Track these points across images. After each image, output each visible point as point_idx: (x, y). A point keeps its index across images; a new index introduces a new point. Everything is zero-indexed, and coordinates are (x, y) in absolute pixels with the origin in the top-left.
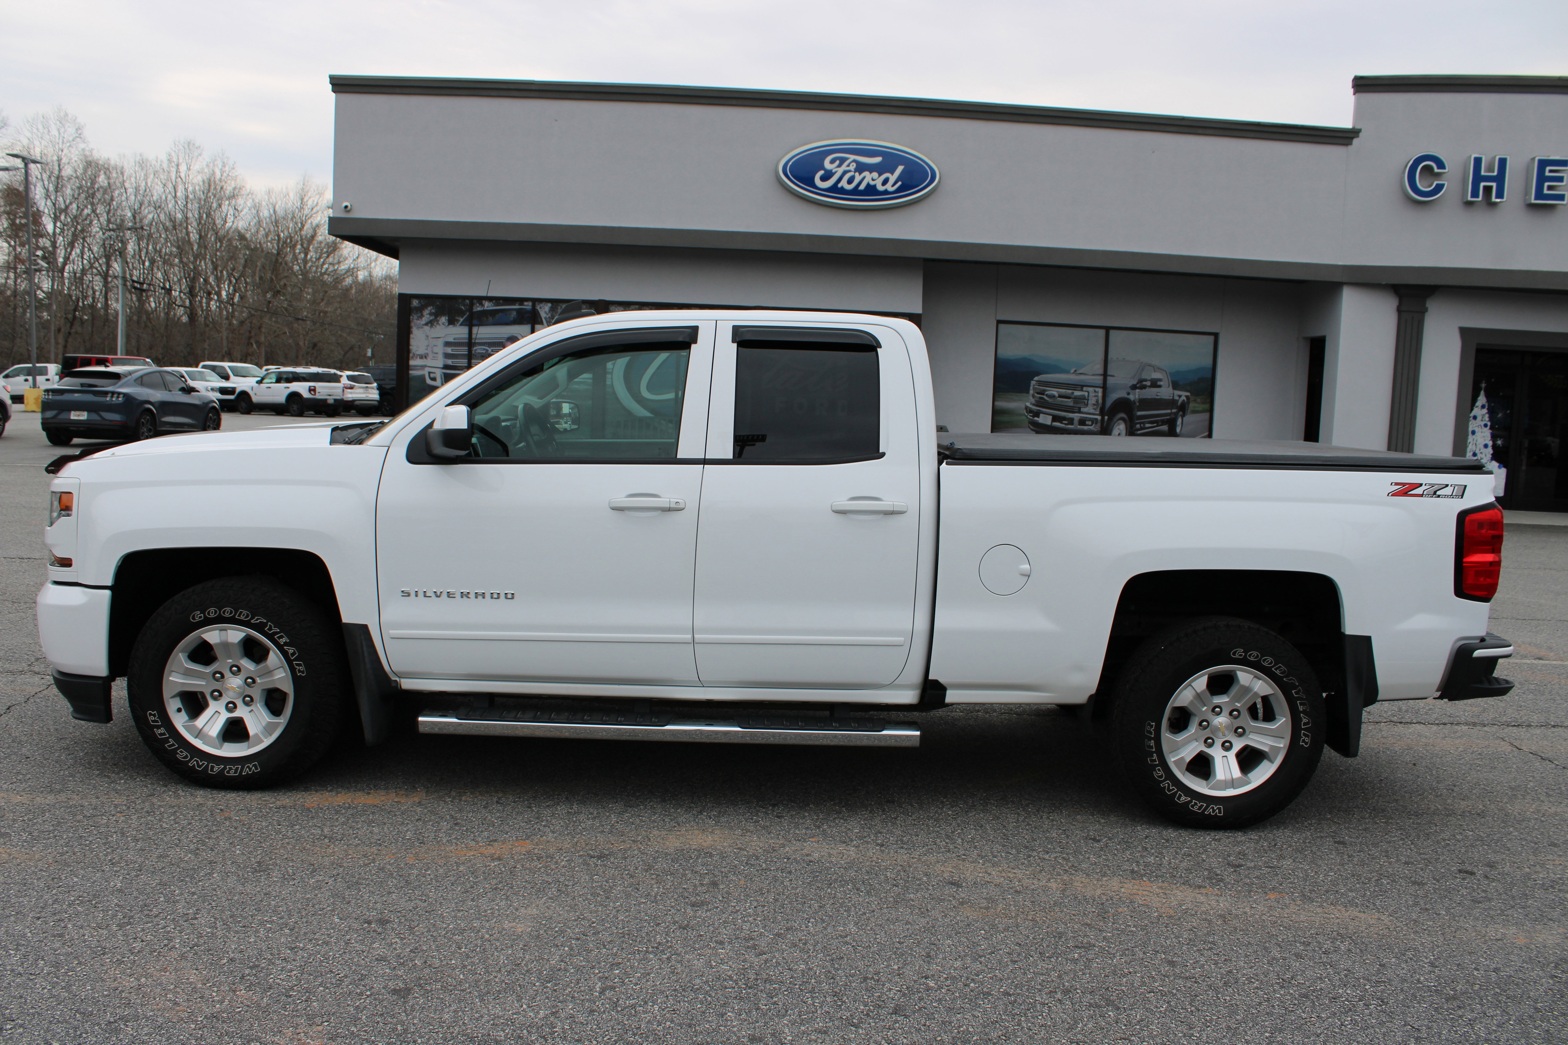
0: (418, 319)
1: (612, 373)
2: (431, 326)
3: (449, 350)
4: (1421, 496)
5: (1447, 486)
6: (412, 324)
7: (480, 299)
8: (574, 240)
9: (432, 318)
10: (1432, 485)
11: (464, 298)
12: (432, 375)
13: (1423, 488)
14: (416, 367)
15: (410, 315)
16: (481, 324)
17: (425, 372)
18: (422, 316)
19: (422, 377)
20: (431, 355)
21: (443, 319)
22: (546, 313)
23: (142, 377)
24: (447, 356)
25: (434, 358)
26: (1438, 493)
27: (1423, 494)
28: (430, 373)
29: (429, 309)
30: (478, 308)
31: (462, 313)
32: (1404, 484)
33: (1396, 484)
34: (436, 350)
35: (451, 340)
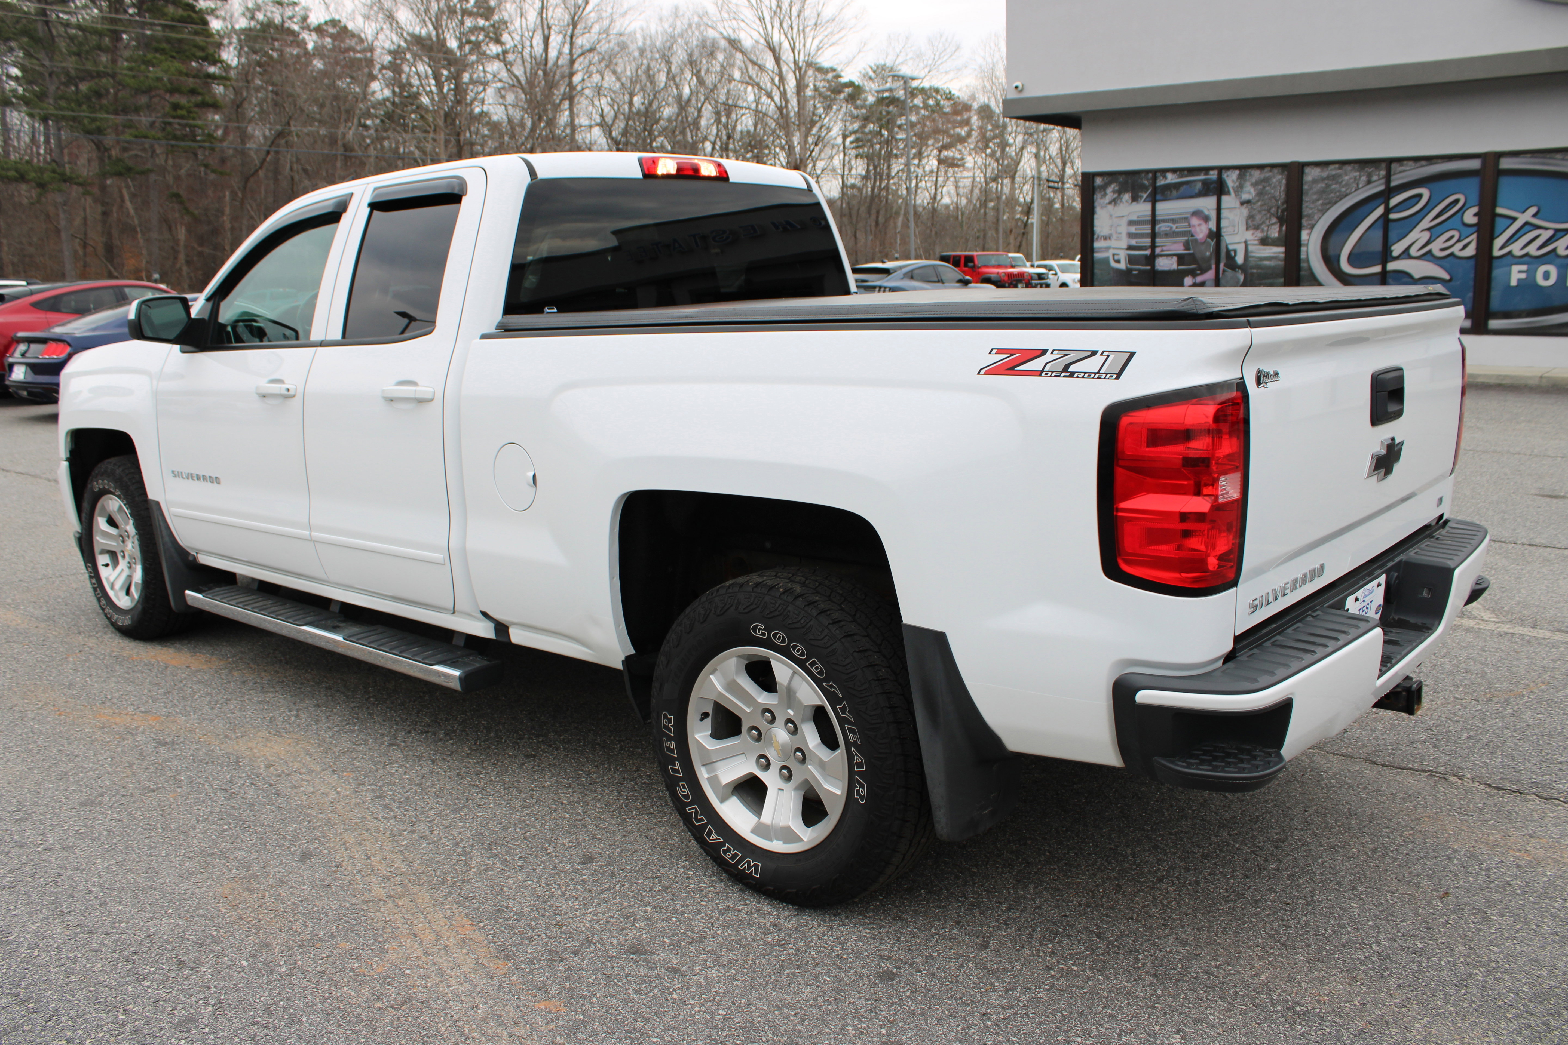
0: (1101, 198)
1: (1307, 245)
2: (1115, 204)
3: (1133, 229)
4: (1039, 373)
5: (1094, 353)
6: (1096, 204)
7: (1164, 172)
8: (1249, 95)
9: (1116, 196)
10: (1065, 353)
11: (1147, 172)
12: (1116, 257)
13: (1048, 357)
14: (1101, 250)
15: (1093, 194)
16: (1165, 199)
17: (1109, 254)
18: (1105, 195)
19: (1106, 260)
20: (1114, 236)
21: (1127, 197)
22: (1233, 181)
23: (912, 271)
24: (1131, 235)
25: (1118, 239)
26: (1072, 369)
27: (1042, 371)
28: (1114, 255)
29: (1113, 186)
30: (1161, 182)
31: (1144, 188)
32: (1011, 352)
33: (1000, 351)
34: (1120, 229)
35: (1134, 218)
